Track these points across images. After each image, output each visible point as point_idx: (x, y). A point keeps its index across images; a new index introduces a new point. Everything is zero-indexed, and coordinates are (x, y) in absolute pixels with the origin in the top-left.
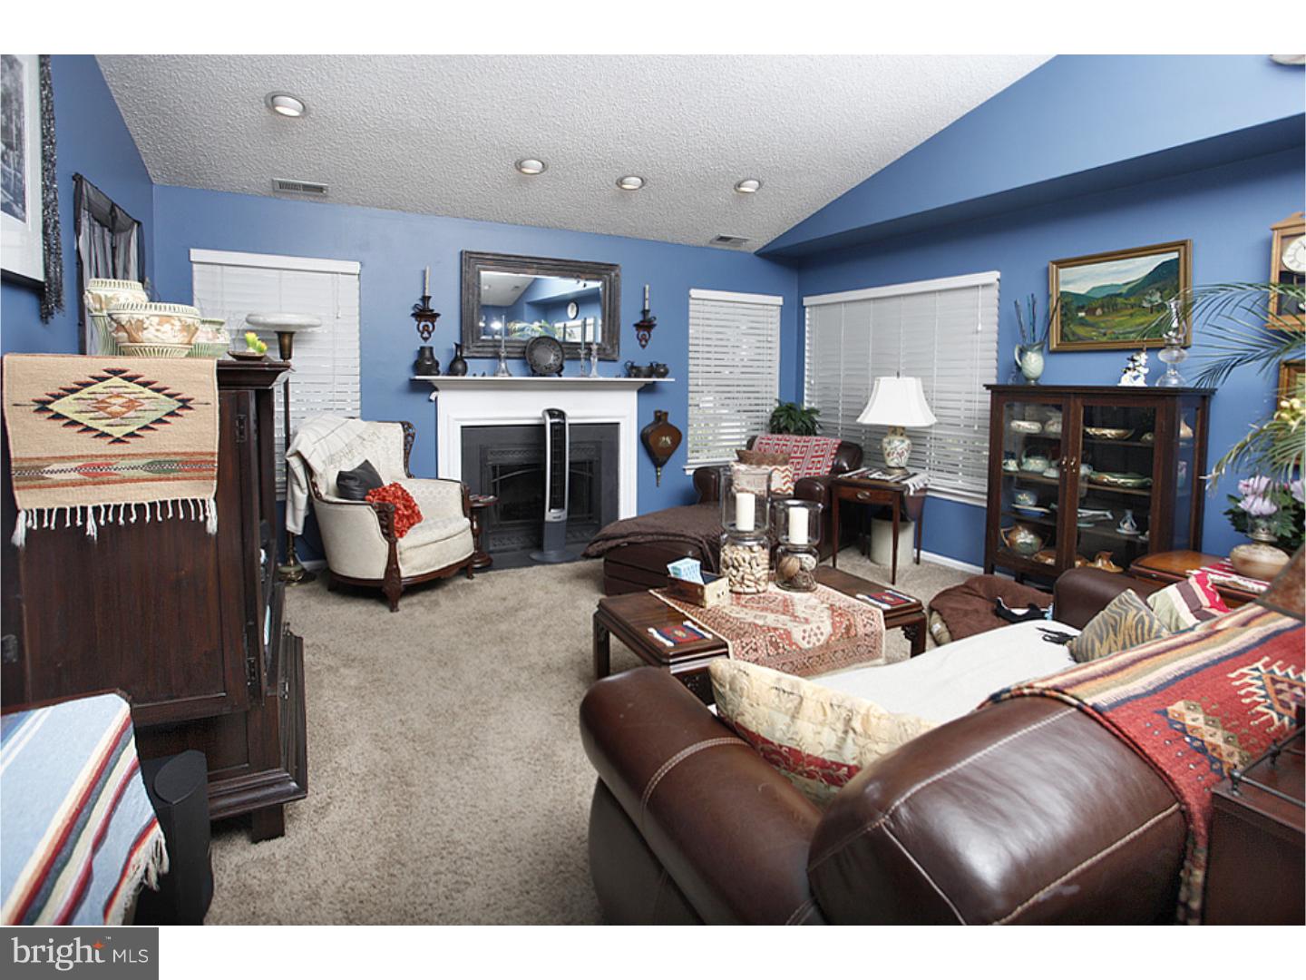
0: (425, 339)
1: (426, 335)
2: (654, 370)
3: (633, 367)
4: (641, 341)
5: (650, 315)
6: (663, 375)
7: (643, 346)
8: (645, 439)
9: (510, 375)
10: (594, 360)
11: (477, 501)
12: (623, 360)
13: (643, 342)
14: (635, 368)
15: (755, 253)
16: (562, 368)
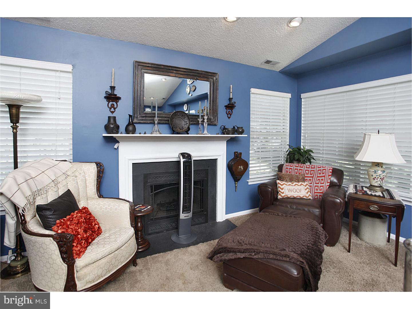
0: (112, 112)
1: (112, 110)
2: (235, 130)
3: (225, 128)
4: (228, 114)
5: (233, 101)
6: (242, 133)
7: (229, 118)
8: (230, 168)
9: (161, 134)
10: (205, 125)
11: (140, 211)
12: (219, 125)
13: (229, 115)
14: (226, 129)
15: (279, 71)
16: (189, 129)
